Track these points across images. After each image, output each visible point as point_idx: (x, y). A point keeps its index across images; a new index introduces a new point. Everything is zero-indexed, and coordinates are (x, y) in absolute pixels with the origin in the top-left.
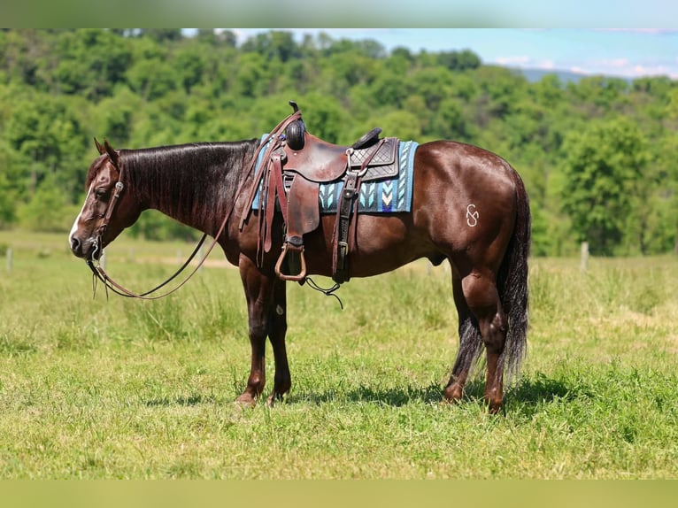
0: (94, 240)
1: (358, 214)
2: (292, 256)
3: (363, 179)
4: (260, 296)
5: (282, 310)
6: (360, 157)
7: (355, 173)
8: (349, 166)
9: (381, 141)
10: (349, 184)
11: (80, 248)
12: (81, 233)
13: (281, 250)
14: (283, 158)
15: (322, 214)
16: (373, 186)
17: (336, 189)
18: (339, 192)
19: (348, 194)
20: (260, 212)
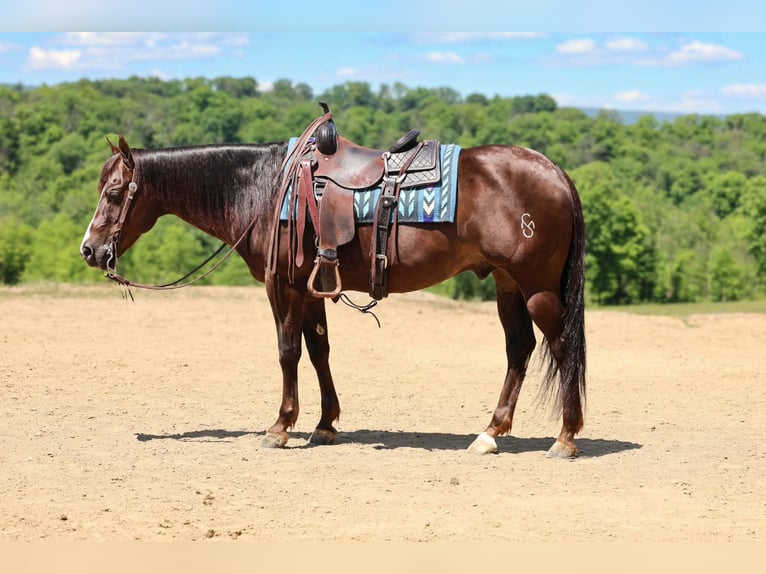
0: (108, 247)
1: (398, 224)
2: (326, 272)
3: (403, 185)
4: (289, 316)
5: (323, 330)
6: (397, 161)
7: (392, 179)
8: (386, 171)
9: (420, 144)
10: (386, 192)
11: (94, 257)
12: (94, 240)
13: (314, 265)
14: (313, 164)
15: (358, 225)
16: (413, 193)
17: (372, 196)
18: (376, 200)
19: (386, 202)
20: (289, 222)
